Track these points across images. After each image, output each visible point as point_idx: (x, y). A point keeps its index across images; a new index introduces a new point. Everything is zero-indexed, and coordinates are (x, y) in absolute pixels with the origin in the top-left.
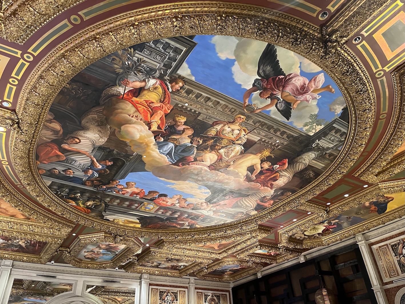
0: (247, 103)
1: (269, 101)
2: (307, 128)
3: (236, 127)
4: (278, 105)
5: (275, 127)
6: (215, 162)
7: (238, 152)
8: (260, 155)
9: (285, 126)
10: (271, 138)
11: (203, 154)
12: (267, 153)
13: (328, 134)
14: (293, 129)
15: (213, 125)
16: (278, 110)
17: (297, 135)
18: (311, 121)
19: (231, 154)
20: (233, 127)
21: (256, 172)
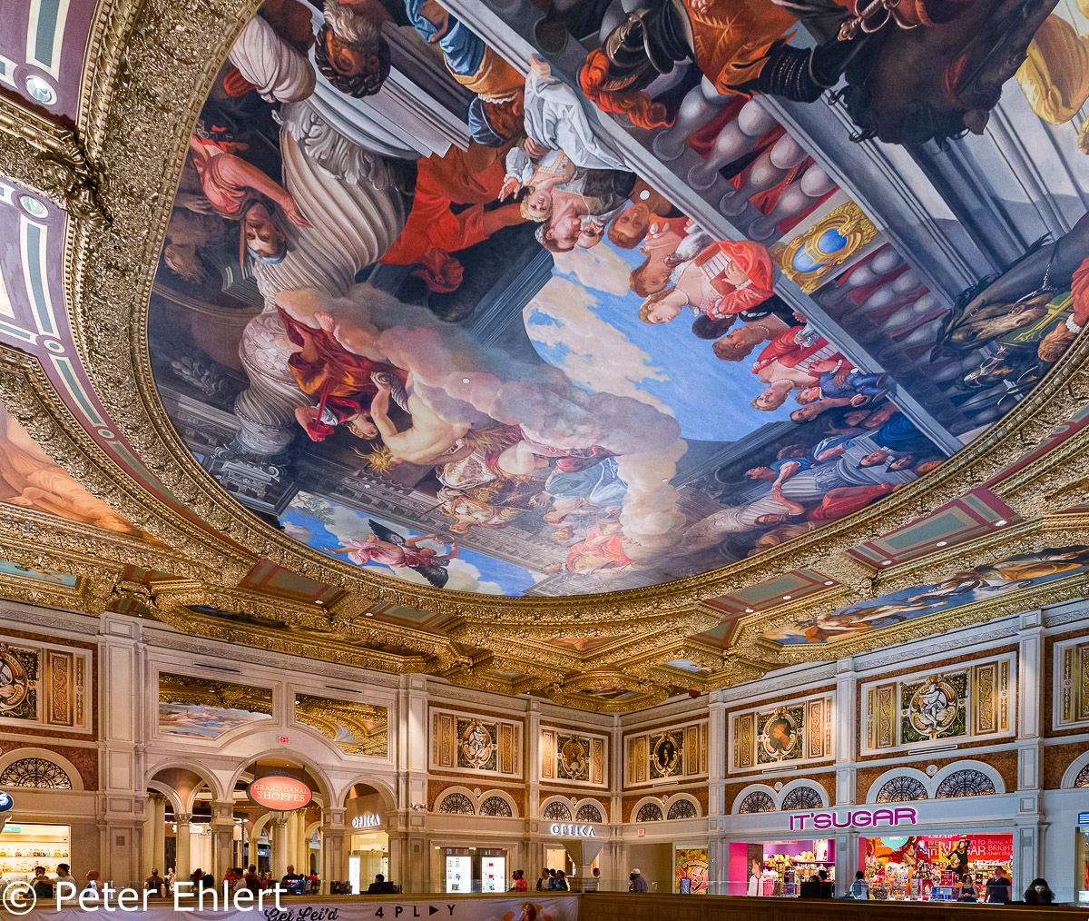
0: (452, 545)
1: (418, 545)
2: (324, 505)
3: (463, 518)
4: (401, 539)
5: (388, 511)
6: (504, 449)
7: (450, 471)
8: (392, 459)
10: (387, 493)
11: (531, 475)
12: (377, 461)
13: (267, 491)
14: (348, 505)
15: (507, 524)
17: (334, 494)
18: (326, 516)
19: (466, 467)
20: (470, 519)
21: (380, 404)
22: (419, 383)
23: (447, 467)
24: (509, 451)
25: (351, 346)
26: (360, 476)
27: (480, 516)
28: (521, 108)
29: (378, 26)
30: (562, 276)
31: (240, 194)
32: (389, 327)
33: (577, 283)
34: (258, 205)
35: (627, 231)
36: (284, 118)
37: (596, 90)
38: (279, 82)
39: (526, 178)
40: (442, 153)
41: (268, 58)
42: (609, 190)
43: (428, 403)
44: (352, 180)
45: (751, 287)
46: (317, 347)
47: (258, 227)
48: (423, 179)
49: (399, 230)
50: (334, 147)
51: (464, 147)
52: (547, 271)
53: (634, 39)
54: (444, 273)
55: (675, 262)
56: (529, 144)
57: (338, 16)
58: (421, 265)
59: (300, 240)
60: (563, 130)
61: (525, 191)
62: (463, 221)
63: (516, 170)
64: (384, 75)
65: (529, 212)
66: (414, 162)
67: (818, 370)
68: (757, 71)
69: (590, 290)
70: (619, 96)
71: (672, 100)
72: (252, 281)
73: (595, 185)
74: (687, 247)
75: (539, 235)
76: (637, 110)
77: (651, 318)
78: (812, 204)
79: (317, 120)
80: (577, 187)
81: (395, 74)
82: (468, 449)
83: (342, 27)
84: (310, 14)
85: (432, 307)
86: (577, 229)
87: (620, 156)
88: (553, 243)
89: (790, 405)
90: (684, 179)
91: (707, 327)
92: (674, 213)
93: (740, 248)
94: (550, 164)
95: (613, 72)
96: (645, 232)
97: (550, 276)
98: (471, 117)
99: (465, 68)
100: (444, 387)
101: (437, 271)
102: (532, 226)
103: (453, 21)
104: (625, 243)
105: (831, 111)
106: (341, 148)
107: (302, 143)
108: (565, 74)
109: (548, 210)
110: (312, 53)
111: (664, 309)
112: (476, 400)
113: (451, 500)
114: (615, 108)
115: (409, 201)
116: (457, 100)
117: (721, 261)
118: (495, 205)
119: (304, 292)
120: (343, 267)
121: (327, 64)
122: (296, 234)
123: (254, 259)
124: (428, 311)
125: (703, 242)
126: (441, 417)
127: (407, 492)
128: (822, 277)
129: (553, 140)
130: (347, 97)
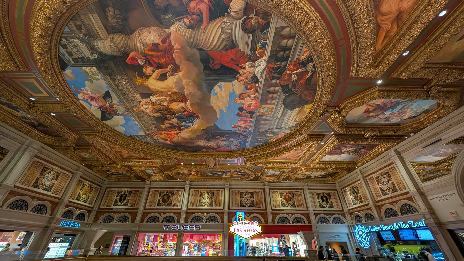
0: (127, 113)
1: (114, 106)
2: (97, 77)
3: (142, 108)
4: (111, 101)
5: (120, 93)
6: (178, 101)
7: (157, 96)
8: (145, 83)
9: (113, 89)
10: (128, 89)
11: (176, 110)
12: (139, 80)
13: (80, 58)
14: (107, 82)
15: (154, 117)
16: (112, 99)
17: (108, 77)
18: (93, 80)
19: (163, 99)
20: (144, 110)
21: (162, 71)
22: (179, 76)
23: (157, 95)
24: (178, 103)
25: (175, 56)
26: (126, 79)
27: (148, 111)
28: (258, 59)
29: (258, 28)
30: (233, 84)
31: (199, 12)
32: (191, 61)
33: (233, 87)
34: (199, 17)
35: (249, 87)
36: (227, 16)
37: (269, 68)
38: (234, 12)
39: (247, 67)
40: (241, 51)
41: (238, 8)
42: (254, 80)
43: (175, 80)
44: (223, 36)
45: (253, 108)
46: (166, 48)
47: (192, 19)
48: (234, 50)
49: (219, 51)
50: (228, 29)
51: (246, 54)
52: (231, 81)
53: (279, 68)
54: (215, 65)
55: (249, 96)
56: (253, 64)
57: (255, 19)
58: (213, 59)
59: (197, 31)
60: (259, 67)
61: (245, 68)
62: (230, 62)
63: (247, 65)
64: (250, 33)
65: (241, 71)
66: (236, 47)
67: (246, 126)
68: (283, 85)
69: (233, 90)
70: (270, 71)
71: (274, 78)
72: (173, 23)
73: (254, 77)
74: (253, 96)
75: (238, 75)
76: (269, 75)
77: (236, 101)
78: (271, 104)
79: (232, 24)
80: (251, 75)
81: (251, 35)
82: (170, 96)
83: (254, 21)
84: (253, 14)
85: (204, 67)
86: (244, 80)
87: (261, 78)
88: (238, 78)
89: (236, 129)
90: (263, 88)
91: (241, 109)
92: (257, 91)
93: (258, 102)
94: (252, 69)
95: (273, 68)
96: (251, 89)
97: (231, 82)
98: (252, 52)
99: (260, 46)
100: (184, 81)
101: (215, 63)
102: (239, 73)
103: (266, 40)
104: (247, 88)
105: (283, 96)
106: (229, 31)
107: (224, 22)
108: (268, 62)
109: (244, 74)
110: (245, 17)
111: (239, 101)
112: (187, 89)
113: (146, 102)
114: (268, 72)
115: (227, 50)
116: (253, 48)
117: (254, 102)
118: (238, 65)
119: (182, 38)
120: (198, 44)
121: (245, 21)
122: (198, 29)
123: (181, 21)
124: (203, 67)
125: (255, 97)
126: (174, 85)
127: (135, 92)
128: (261, 114)
129: (257, 67)
130: (241, 28)
